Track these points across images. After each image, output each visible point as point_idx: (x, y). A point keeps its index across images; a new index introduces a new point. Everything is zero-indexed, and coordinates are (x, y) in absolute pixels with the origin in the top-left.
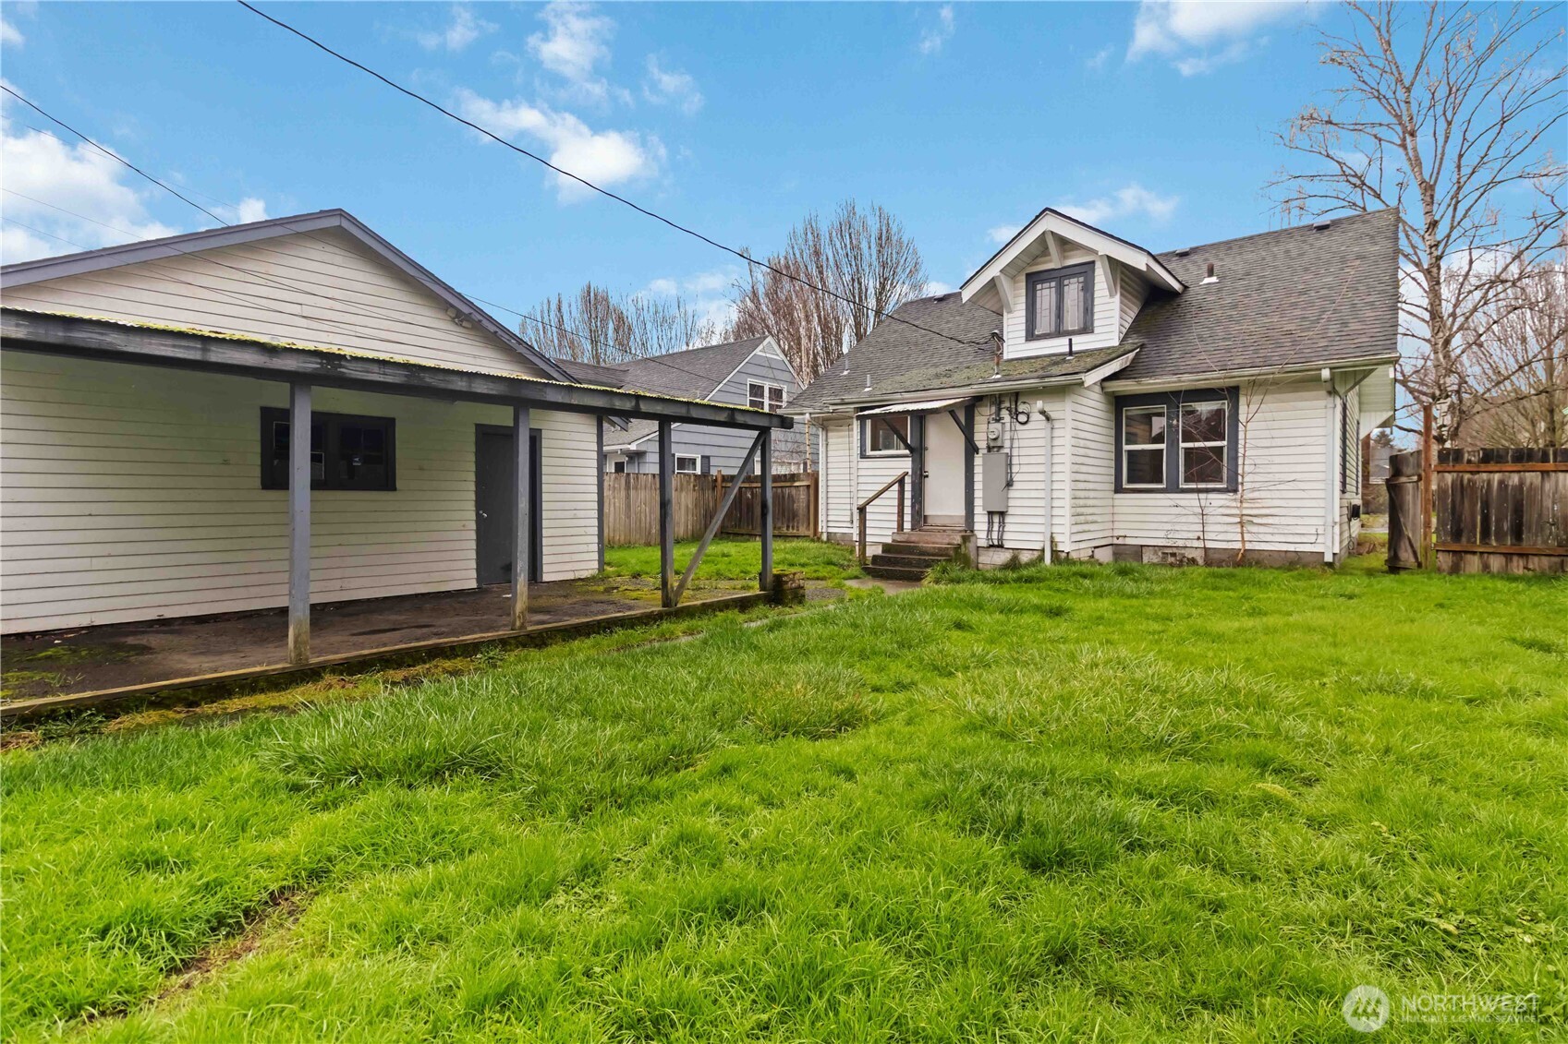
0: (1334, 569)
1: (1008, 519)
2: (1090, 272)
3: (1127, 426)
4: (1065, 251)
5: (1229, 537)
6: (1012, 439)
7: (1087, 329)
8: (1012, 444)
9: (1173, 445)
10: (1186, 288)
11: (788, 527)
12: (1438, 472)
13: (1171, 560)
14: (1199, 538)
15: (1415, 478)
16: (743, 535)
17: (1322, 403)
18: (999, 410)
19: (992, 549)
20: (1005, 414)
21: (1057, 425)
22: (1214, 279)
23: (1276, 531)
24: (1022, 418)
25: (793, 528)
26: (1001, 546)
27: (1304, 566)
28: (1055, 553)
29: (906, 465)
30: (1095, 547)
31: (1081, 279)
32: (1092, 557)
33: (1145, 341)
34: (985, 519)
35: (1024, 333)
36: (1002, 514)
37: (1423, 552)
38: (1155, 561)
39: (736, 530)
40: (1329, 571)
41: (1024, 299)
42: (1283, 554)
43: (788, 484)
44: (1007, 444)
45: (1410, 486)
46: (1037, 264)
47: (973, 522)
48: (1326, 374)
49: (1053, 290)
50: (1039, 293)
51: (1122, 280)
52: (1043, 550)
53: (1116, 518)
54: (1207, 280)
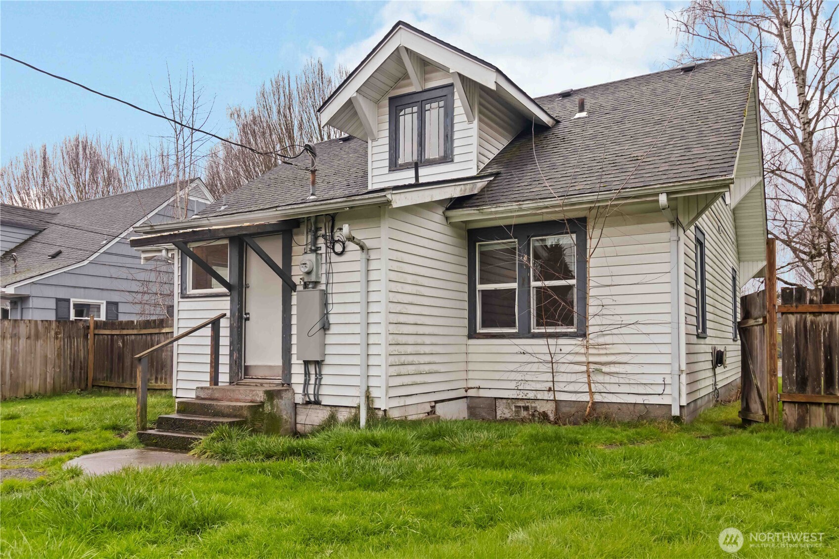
0: (681, 424)
1: (325, 370)
2: (449, 96)
3: (481, 262)
4: (425, 73)
5: (576, 387)
6: (328, 273)
7: (447, 158)
8: (327, 279)
9: (525, 283)
10: (558, 122)
11: (156, 379)
12: (783, 313)
13: (524, 414)
14: (550, 390)
15: (761, 320)
16: (113, 388)
17: (665, 236)
18: (316, 238)
19: (309, 406)
20: (321, 242)
21: (373, 254)
22: (584, 114)
23: (622, 381)
24: (338, 248)
25: (161, 380)
26: (317, 403)
27: (652, 421)
28: (371, 410)
29: (224, 305)
30: (436, 402)
31: (442, 104)
32: (433, 411)
33: (502, 170)
34: (301, 370)
35: (387, 163)
36: (319, 363)
37: (770, 405)
38: (508, 416)
39: (107, 383)
40: (676, 426)
41: (387, 126)
42: (632, 408)
43: (157, 331)
44: (323, 280)
45: (757, 329)
46: (400, 87)
47: (290, 374)
48: (663, 199)
49: (415, 115)
50: (402, 118)
51: (480, 104)
52: (358, 408)
53: (471, 367)
54: (578, 115)
